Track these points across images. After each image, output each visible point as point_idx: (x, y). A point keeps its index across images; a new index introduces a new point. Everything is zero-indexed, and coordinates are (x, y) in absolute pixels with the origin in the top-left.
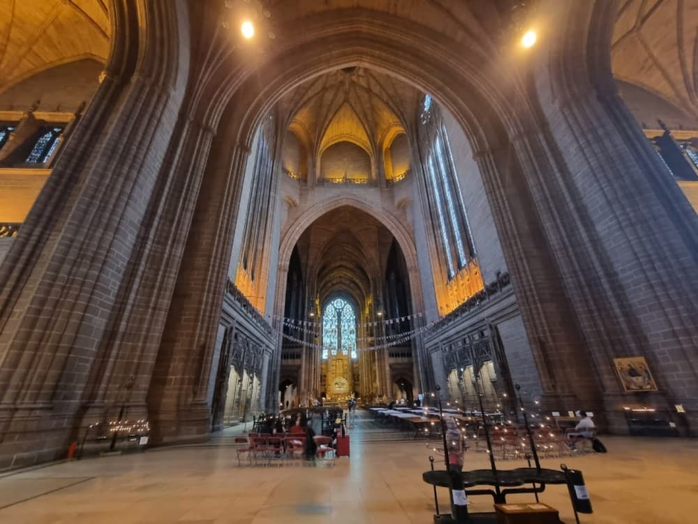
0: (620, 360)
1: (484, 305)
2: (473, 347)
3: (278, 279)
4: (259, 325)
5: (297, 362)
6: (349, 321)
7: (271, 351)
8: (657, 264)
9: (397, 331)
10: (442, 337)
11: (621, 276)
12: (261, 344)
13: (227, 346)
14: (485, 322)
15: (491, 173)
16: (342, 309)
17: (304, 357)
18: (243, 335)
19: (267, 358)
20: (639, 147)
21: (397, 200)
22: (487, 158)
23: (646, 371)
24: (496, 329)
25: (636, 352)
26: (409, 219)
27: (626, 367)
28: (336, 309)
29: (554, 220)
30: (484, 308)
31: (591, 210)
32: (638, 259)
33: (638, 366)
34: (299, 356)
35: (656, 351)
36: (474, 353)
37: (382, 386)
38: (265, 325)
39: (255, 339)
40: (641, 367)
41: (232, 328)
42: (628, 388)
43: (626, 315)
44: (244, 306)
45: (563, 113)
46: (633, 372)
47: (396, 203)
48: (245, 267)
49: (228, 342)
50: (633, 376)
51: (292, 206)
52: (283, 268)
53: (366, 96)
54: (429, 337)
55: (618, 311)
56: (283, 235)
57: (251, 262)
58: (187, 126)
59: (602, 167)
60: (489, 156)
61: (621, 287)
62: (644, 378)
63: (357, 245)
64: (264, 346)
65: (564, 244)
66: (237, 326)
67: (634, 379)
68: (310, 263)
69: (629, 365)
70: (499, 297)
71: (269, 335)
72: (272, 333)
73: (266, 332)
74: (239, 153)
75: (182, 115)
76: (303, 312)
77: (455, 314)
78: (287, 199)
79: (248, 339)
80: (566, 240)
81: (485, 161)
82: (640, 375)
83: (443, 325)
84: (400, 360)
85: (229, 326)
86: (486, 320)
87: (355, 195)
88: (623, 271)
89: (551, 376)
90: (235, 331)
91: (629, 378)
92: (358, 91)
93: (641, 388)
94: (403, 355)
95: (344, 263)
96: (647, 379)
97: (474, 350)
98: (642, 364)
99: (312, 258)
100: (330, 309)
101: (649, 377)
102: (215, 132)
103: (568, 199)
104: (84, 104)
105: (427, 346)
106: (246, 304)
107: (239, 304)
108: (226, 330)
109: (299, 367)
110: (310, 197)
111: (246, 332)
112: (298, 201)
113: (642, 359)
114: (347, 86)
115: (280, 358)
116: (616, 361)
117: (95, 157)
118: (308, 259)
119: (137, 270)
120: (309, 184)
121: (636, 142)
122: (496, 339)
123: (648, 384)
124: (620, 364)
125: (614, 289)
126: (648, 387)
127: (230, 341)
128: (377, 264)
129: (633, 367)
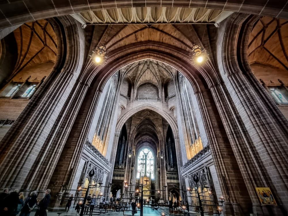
0: (258, 188)
1: (203, 157)
2: (200, 177)
3: (114, 140)
4: (102, 160)
5: (122, 178)
6: (151, 160)
7: (108, 173)
8: (271, 144)
9: (171, 166)
10: (188, 171)
11: (257, 148)
12: (103, 169)
13: (85, 169)
14: (204, 165)
15: (201, 100)
16: (148, 154)
17: (125, 176)
18: (93, 165)
19: (105, 176)
20: (261, 93)
21: (170, 107)
22: (199, 94)
23: (271, 195)
24: (209, 168)
25: (266, 185)
26: (175, 115)
27: (261, 192)
28: (144, 153)
29: (228, 122)
30: (203, 158)
31: (242, 118)
32: (262, 141)
33: (267, 192)
34: (123, 176)
35: (275, 185)
36: (201, 180)
37: (163, 193)
38: (105, 160)
39: (100, 167)
40: (268, 193)
41: (88, 161)
42: (263, 203)
43: (260, 166)
44: (95, 152)
45: (229, 79)
46: (265, 195)
47: (169, 108)
48: (99, 135)
49: (86, 167)
50: (265, 197)
51: (123, 108)
52: (117, 135)
53: (156, 66)
54: (183, 170)
55: (256, 164)
56: (118, 121)
57: (102, 132)
58: (79, 84)
59: (245, 101)
60: (200, 94)
61: (257, 153)
62: (270, 198)
63: (153, 125)
64: (104, 170)
65: (232, 132)
66: (91, 160)
67: (266, 198)
68: (131, 132)
69: (263, 191)
70: (208, 154)
71: (107, 165)
72: (109, 164)
73: (106, 164)
74: (98, 92)
75: (78, 81)
76: (127, 154)
77: (193, 160)
78: (121, 106)
79: (96, 166)
80: (233, 130)
81: (199, 95)
82: (268, 197)
83: (188, 165)
84: (172, 181)
85: (87, 161)
86: (204, 164)
87: (150, 105)
88: (257, 146)
89: (228, 194)
90: (89, 163)
91: (263, 198)
92: (153, 65)
93: (269, 203)
94: (174, 179)
95: (148, 133)
96: (272, 199)
97: (201, 178)
98: (269, 191)
99: (132, 130)
100: (141, 154)
101: (273, 198)
102: (89, 86)
103: (233, 113)
104: (45, 77)
105: (183, 175)
106: (96, 151)
107: (92, 151)
108: (86, 162)
109: (123, 181)
110: (131, 105)
111: (95, 163)
112: (126, 107)
113: (268, 189)
114: (148, 63)
115: (112, 176)
116: (257, 189)
117: (44, 97)
118: (130, 131)
119: (51, 137)
120: (131, 100)
121: (260, 91)
122: (208, 174)
123: (273, 201)
124: (259, 190)
125: (254, 154)
126: (273, 203)
127: (87, 167)
128: (162, 133)
129: (265, 192)
